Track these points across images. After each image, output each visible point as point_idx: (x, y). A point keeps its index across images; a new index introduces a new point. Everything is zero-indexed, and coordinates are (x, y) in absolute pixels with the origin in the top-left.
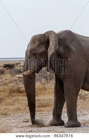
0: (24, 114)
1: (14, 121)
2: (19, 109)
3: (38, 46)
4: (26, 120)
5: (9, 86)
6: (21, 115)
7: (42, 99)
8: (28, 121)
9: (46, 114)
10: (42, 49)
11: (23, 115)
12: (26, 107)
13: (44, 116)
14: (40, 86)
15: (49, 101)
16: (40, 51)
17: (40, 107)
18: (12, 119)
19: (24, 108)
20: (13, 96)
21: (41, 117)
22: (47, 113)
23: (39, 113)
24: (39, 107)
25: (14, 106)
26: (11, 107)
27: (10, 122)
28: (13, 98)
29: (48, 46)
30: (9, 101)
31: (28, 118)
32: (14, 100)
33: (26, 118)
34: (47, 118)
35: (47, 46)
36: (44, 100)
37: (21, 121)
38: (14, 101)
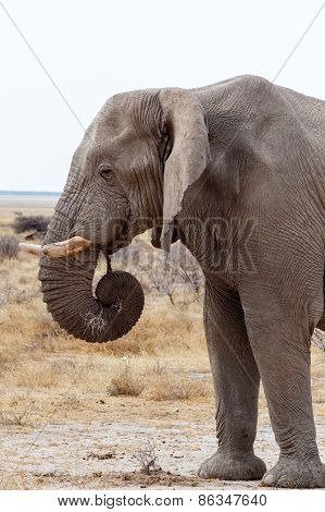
0: (96, 424)
1: (51, 451)
2: (74, 404)
3: (128, 142)
4: (104, 452)
5: (35, 309)
6: (81, 427)
7: (175, 366)
8: (110, 456)
9: (187, 429)
10: (143, 157)
11: (90, 428)
12: (103, 396)
13: (182, 438)
14: (165, 313)
15: (202, 376)
16: (133, 165)
17: (165, 398)
18: (46, 444)
19: (98, 400)
20: (52, 350)
21: (167, 440)
22: (194, 425)
23: (159, 423)
24: (158, 400)
25: (53, 391)
26: (41, 396)
27: (37, 454)
28: (52, 359)
29: (168, 148)
30: (32, 367)
31: (111, 443)
32: (54, 366)
33: (104, 442)
34: (193, 446)
35: (162, 149)
36: (182, 370)
37: (84, 453)
38: (56, 369)
